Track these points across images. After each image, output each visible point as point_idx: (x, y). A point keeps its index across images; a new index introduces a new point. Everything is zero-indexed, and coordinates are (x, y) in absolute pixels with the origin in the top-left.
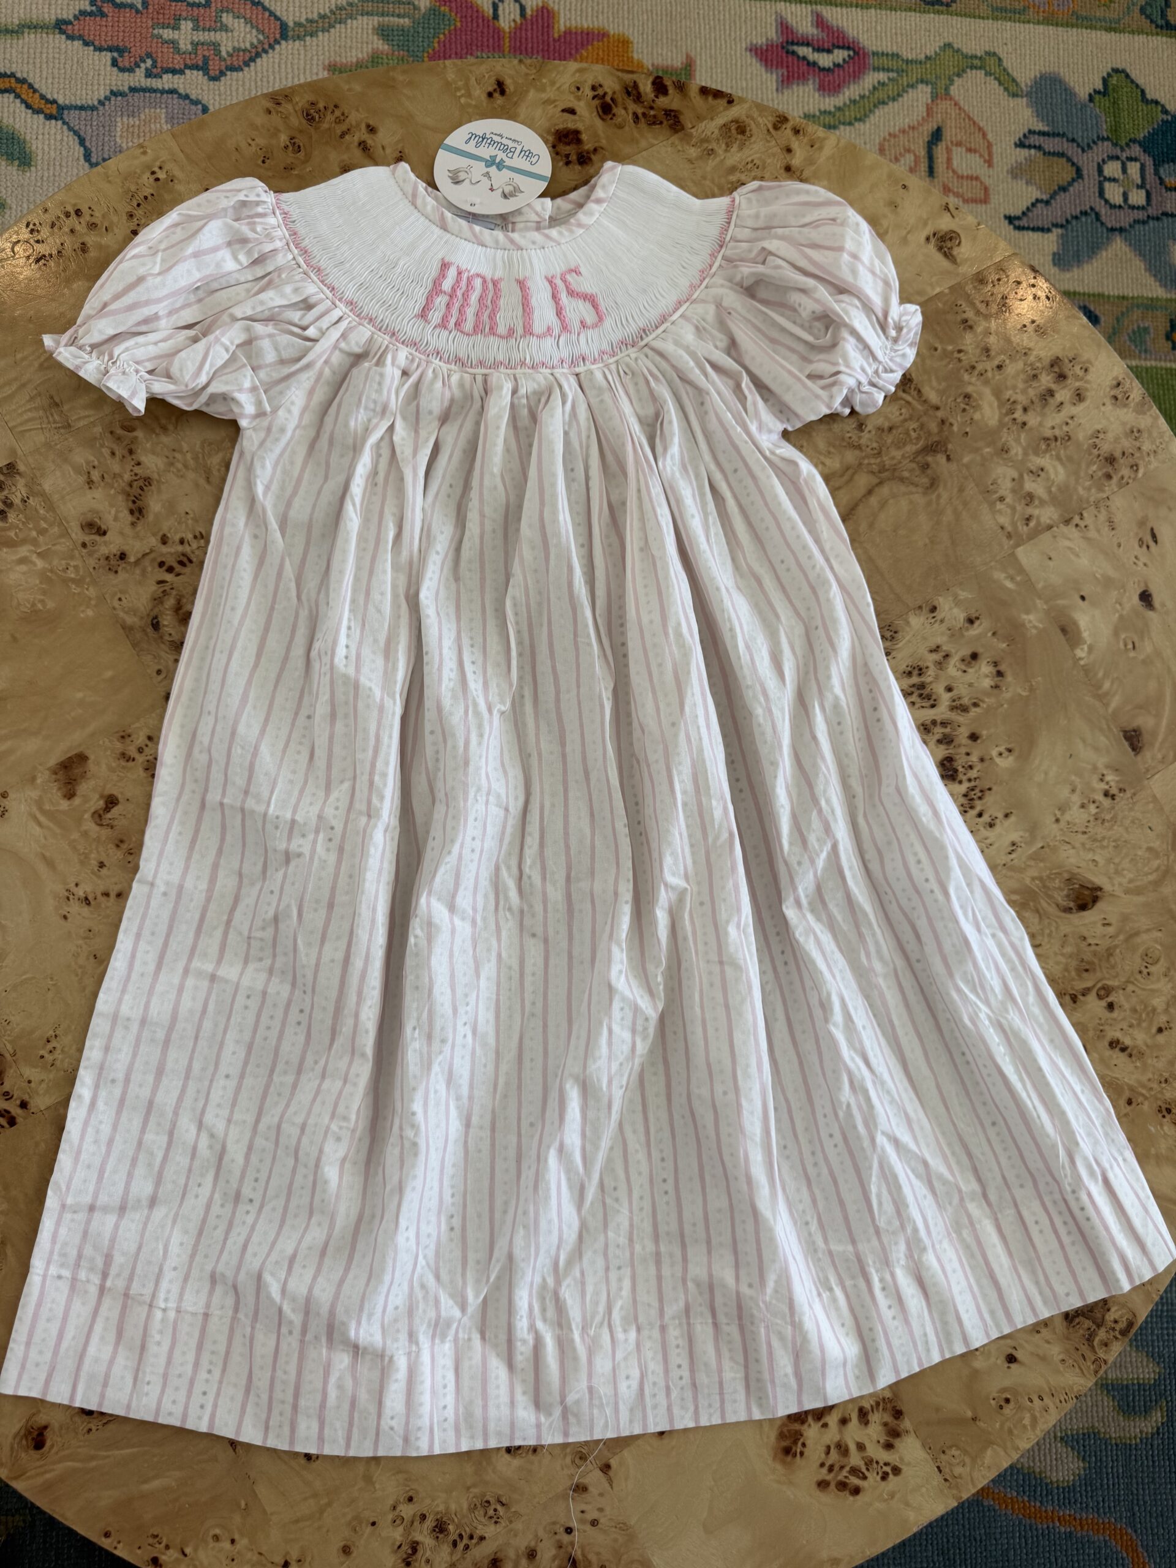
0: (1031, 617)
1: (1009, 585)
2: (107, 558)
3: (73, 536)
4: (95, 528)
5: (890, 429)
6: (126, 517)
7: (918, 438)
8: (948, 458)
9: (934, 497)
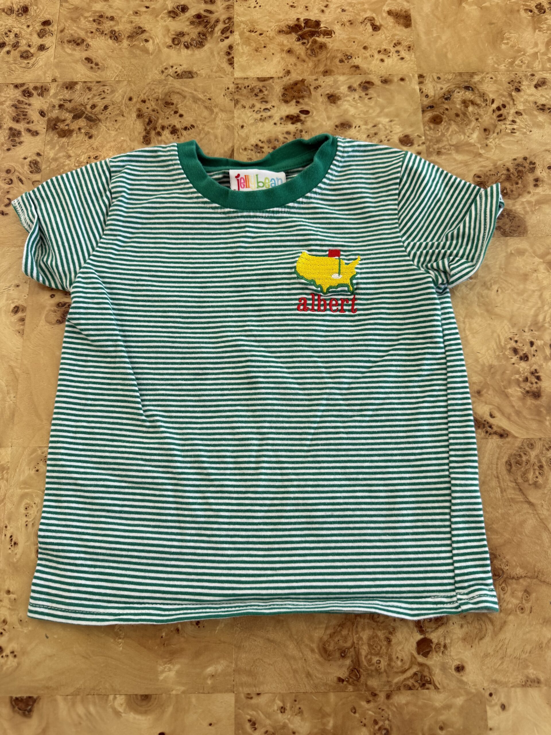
0: (172, 674)
1: (210, 670)
2: (520, 82)
3: (541, 73)
4: (540, 84)
5: (389, 641)
6: (542, 101)
7: (369, 661)
8: (340, 680)
9: (314, 646)
